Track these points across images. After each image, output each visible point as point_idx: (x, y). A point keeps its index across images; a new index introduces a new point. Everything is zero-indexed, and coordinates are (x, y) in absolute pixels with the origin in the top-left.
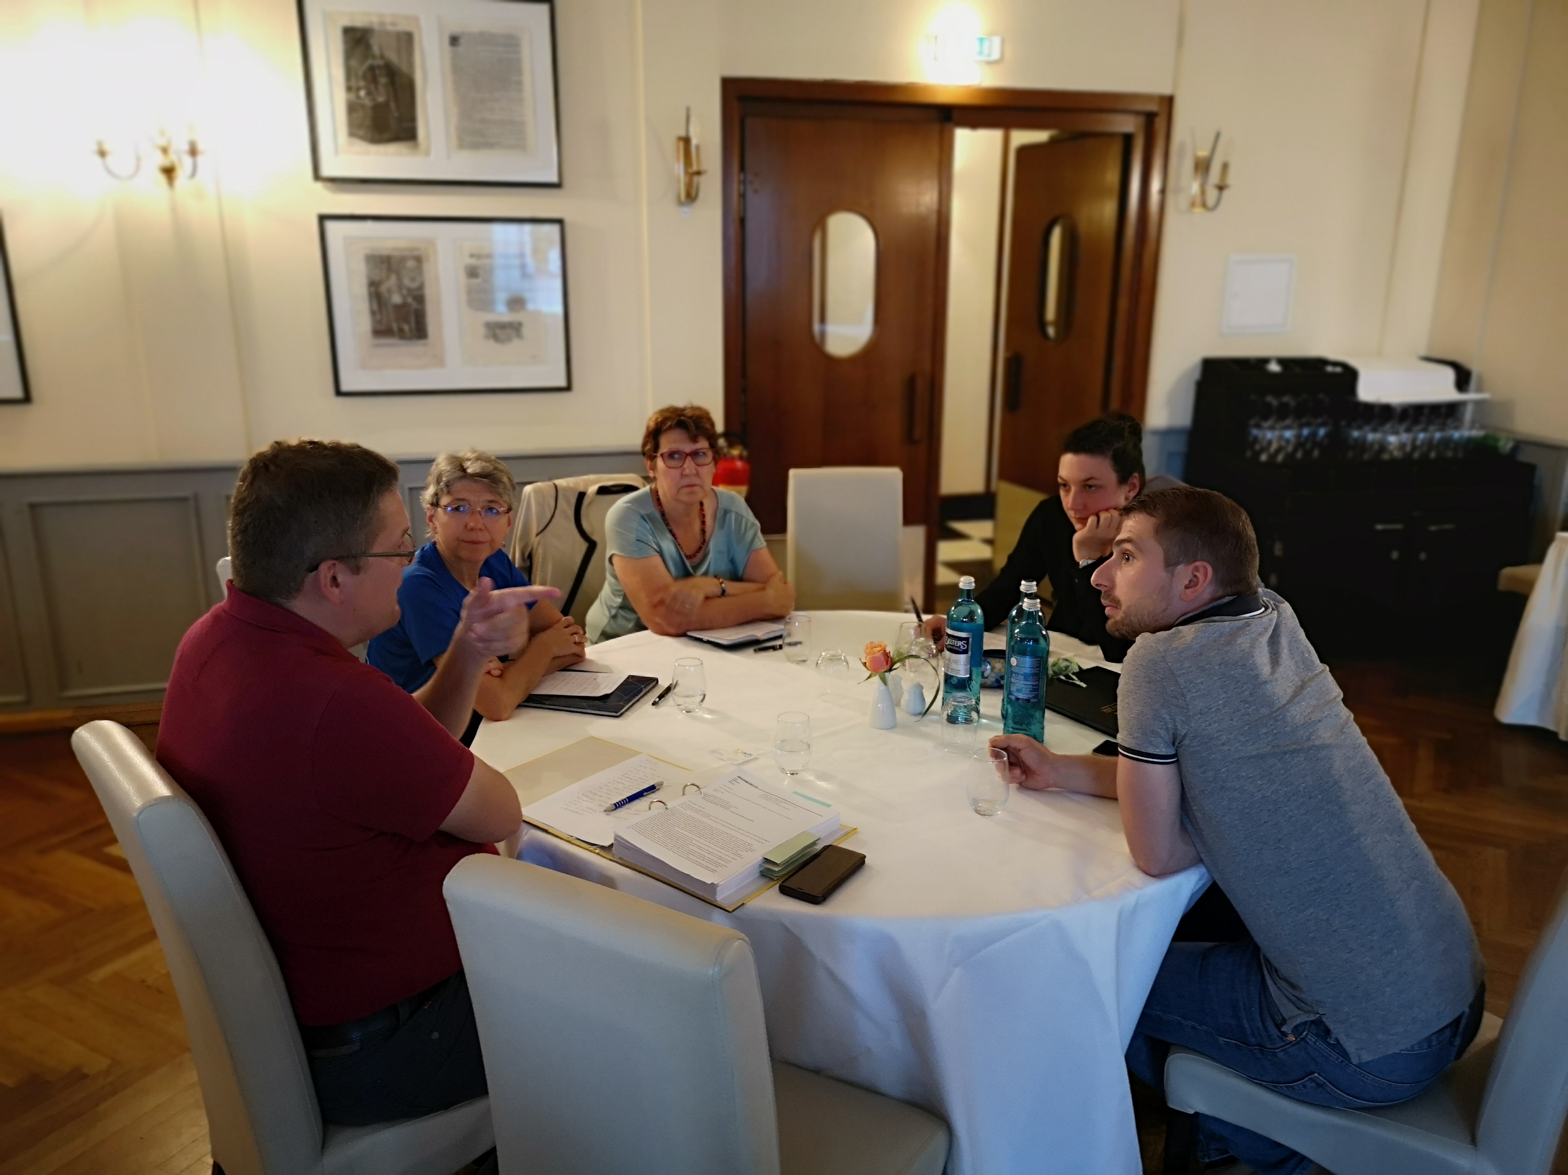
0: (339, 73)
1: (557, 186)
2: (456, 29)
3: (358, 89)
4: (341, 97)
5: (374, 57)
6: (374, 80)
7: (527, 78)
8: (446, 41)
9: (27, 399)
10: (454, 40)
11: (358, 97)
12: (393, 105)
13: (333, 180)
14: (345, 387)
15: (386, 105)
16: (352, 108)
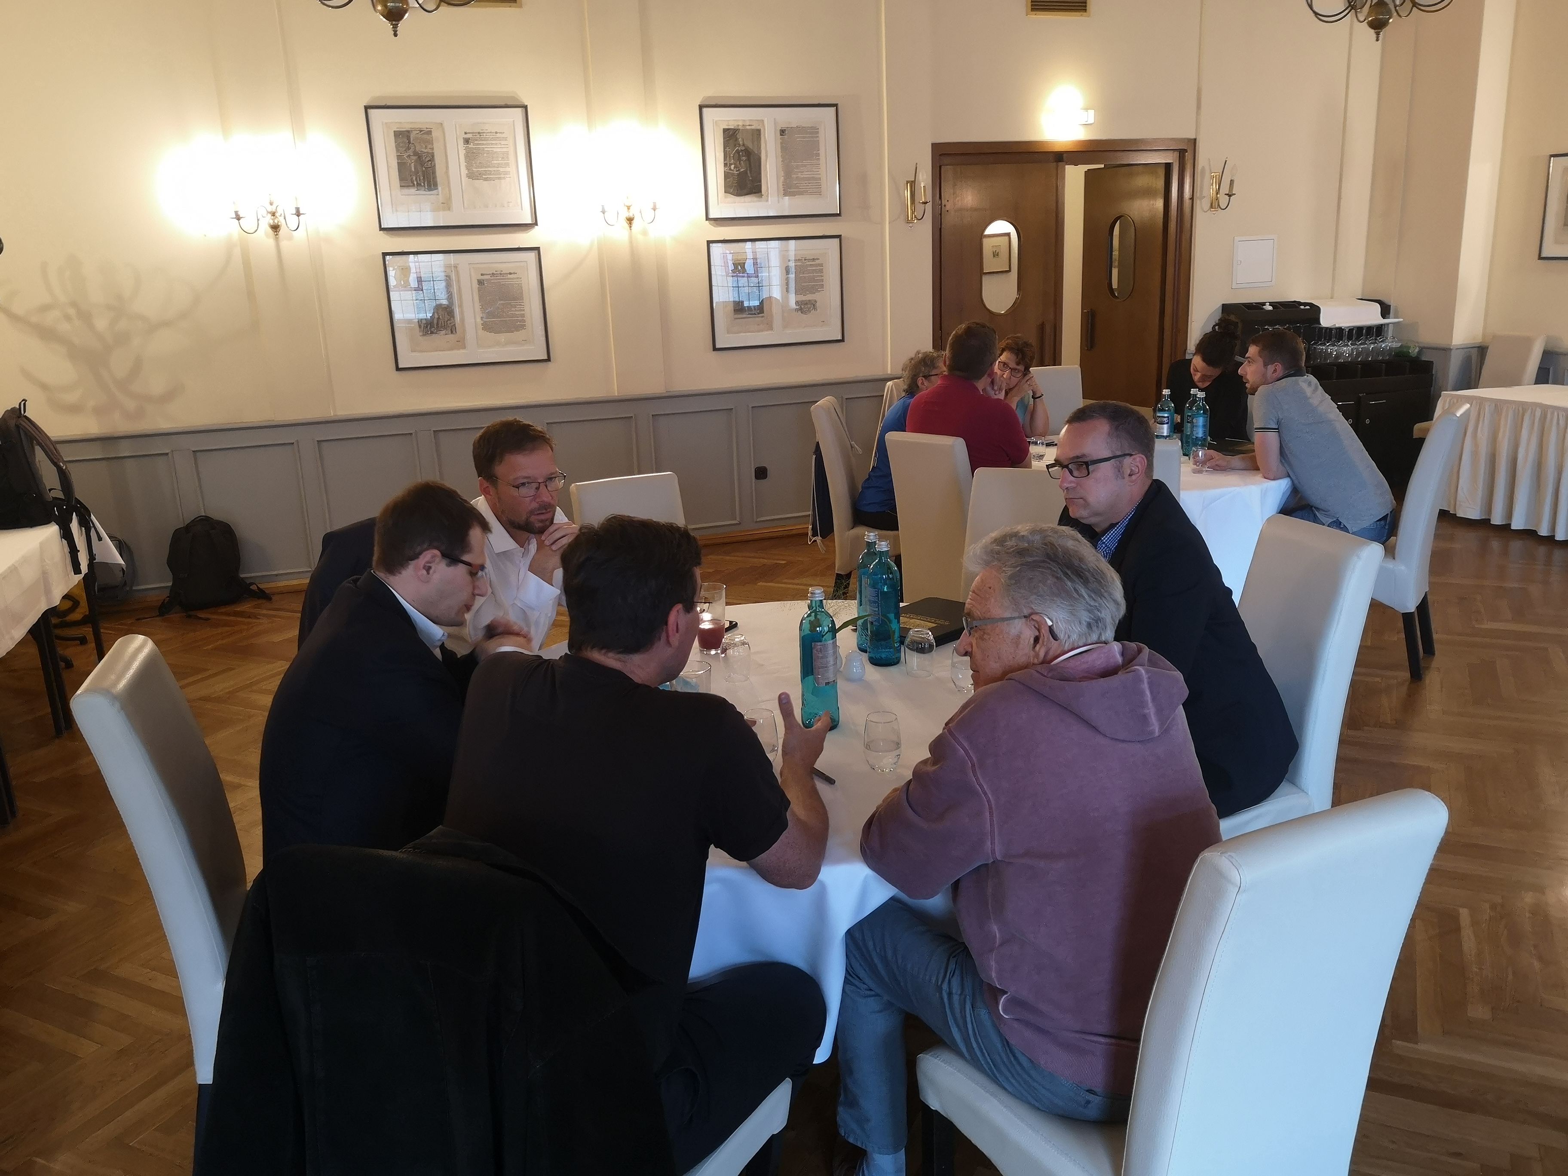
0: (721, 156)
1: (839, 215)
2: (784, 126)
3: (731, 165)
4: (721, 169)
5: (739, 145)
6: (739, 159)
7: (822, 152)
8: (778, 133)
9: (549, 360)
10: (782, 132)
11: (730, 169)
12: (748, 172)
13: (715, 220)
14: (719, 345)
15: (745, 172)
16: (727, 176)
